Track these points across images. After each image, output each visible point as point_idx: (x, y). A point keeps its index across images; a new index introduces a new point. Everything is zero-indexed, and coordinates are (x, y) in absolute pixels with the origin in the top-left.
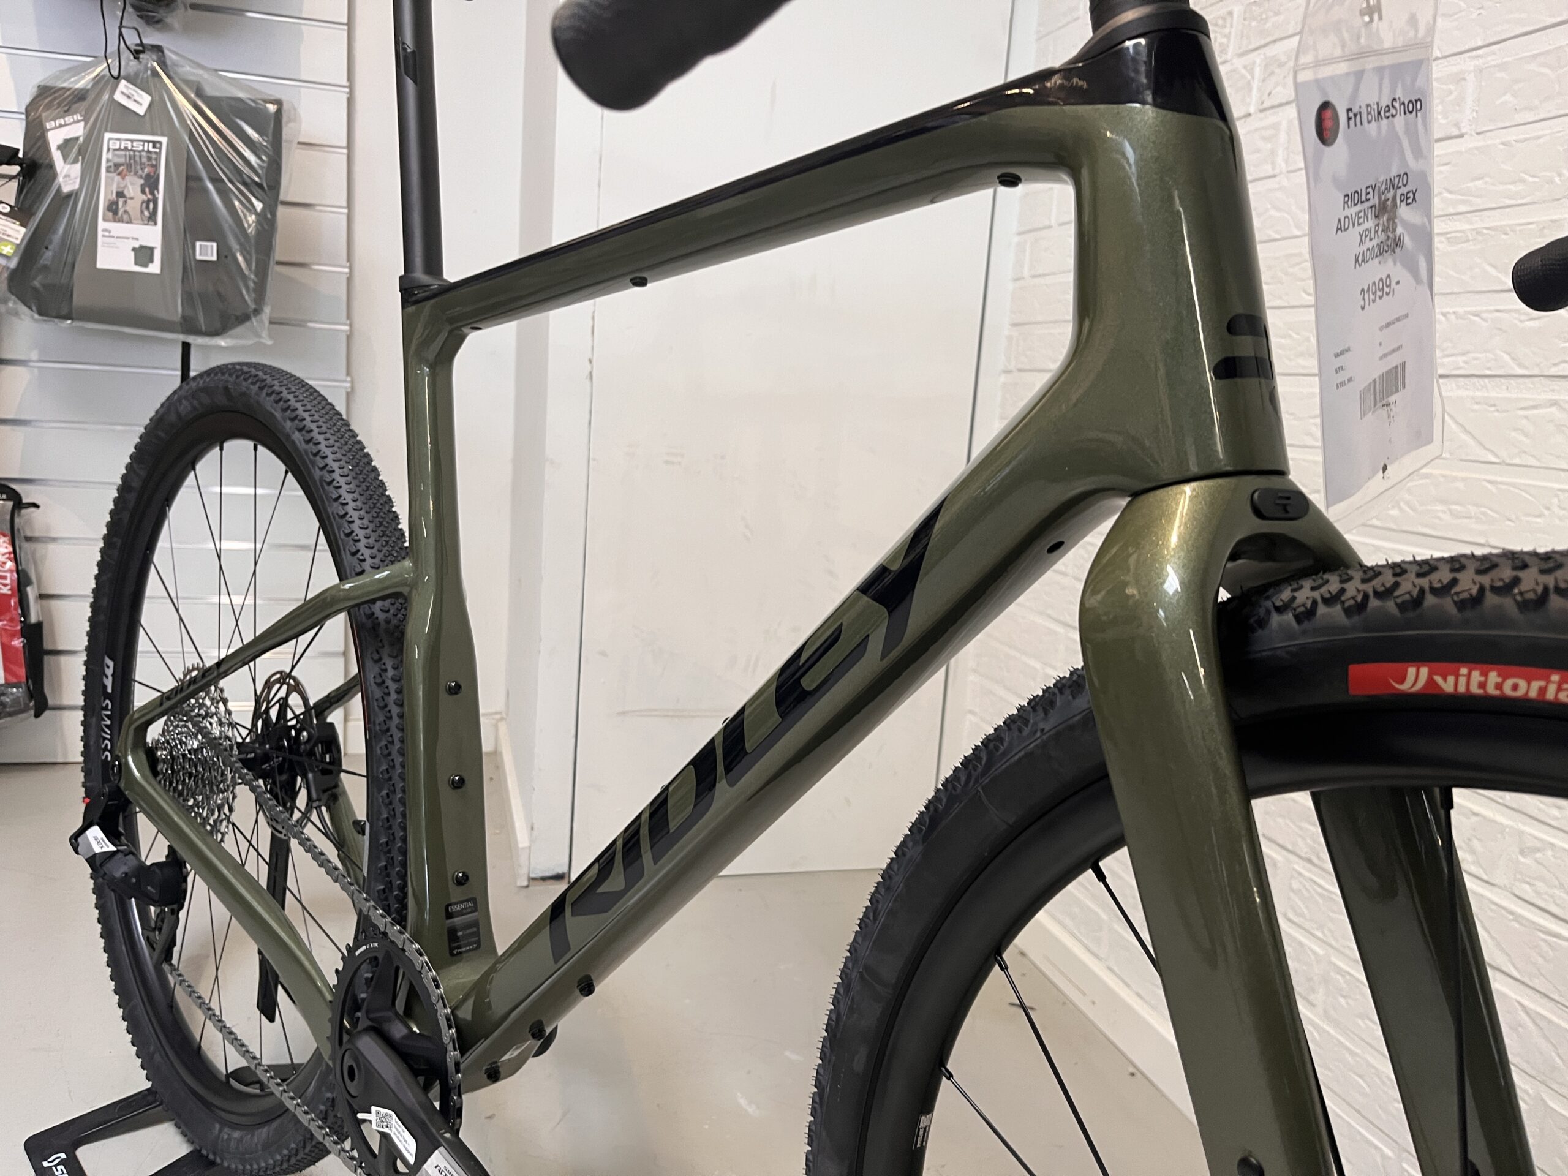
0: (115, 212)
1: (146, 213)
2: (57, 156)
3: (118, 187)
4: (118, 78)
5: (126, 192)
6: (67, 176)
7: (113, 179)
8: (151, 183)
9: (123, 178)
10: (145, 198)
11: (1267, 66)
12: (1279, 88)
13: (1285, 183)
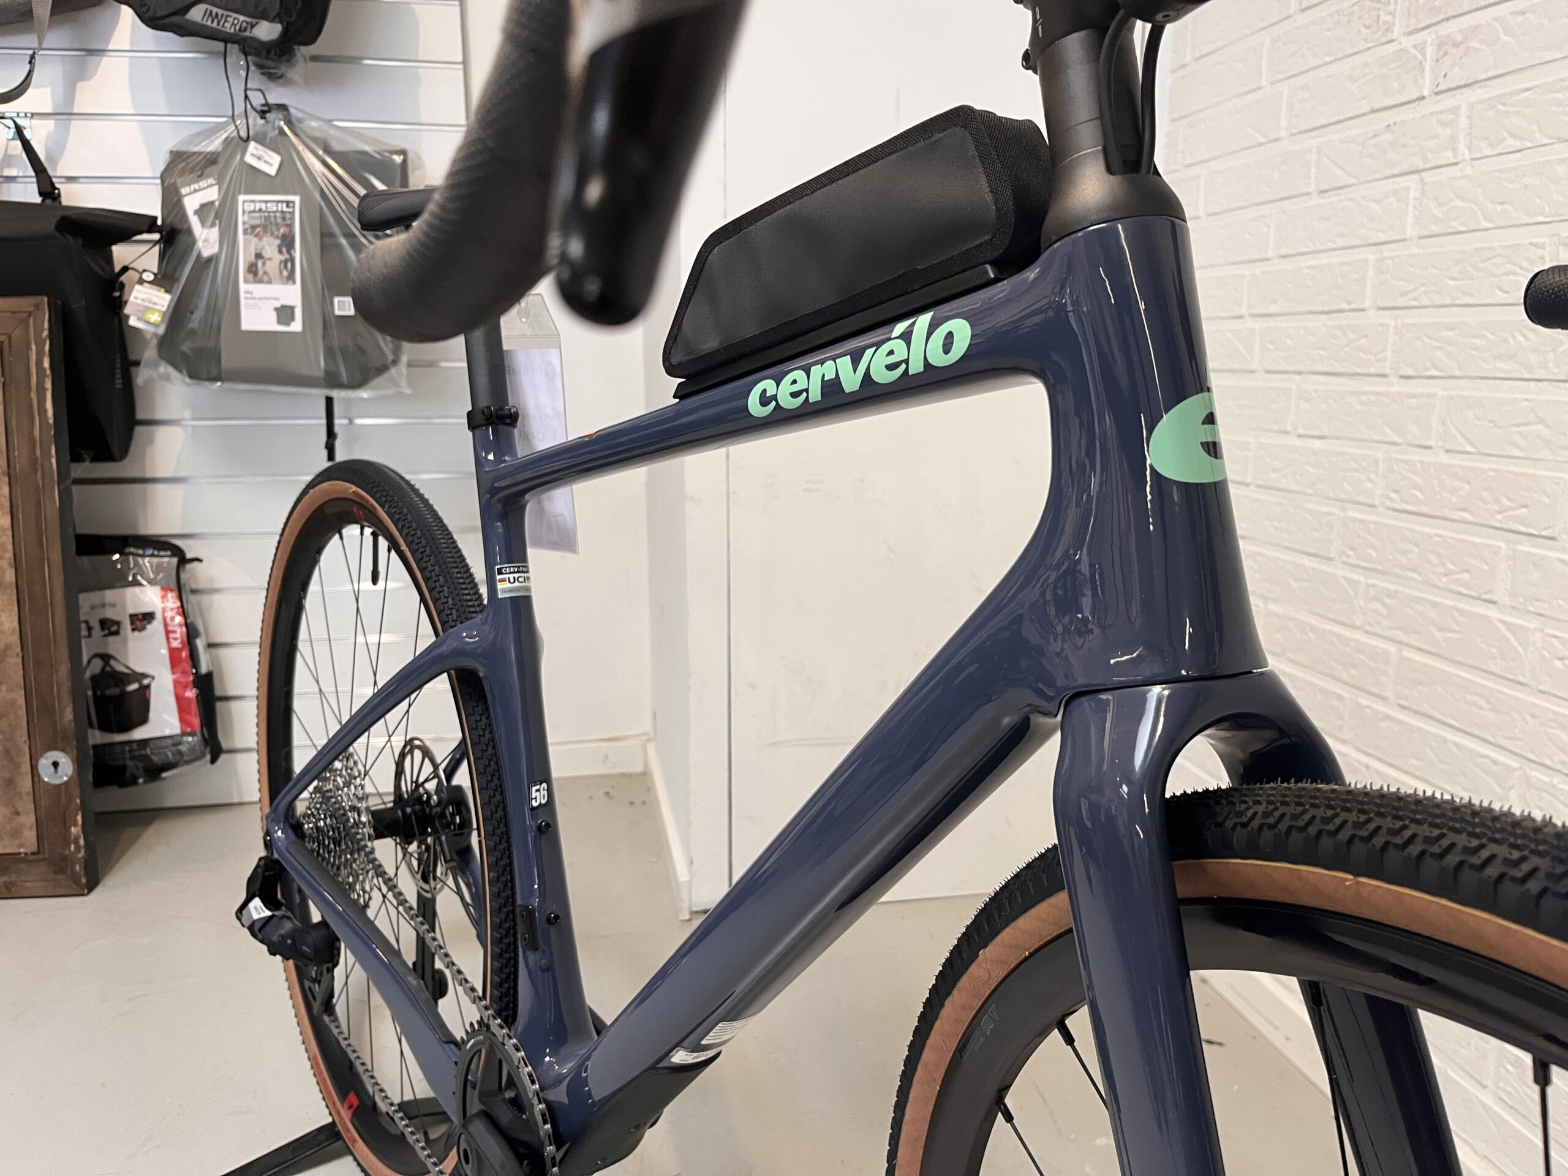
0: (255, 274)
1: (285, 273)
2: (194, 221)
3: (256, 249)
4: (247, 140)
5: (264, 254)
6: (205, 240)
7: (250, 241)
8: (287, 243)
9: (260, 239)
10: (282, 258)
11: (1440, 46)
12: (1456, 69)
13: (1469, 171)
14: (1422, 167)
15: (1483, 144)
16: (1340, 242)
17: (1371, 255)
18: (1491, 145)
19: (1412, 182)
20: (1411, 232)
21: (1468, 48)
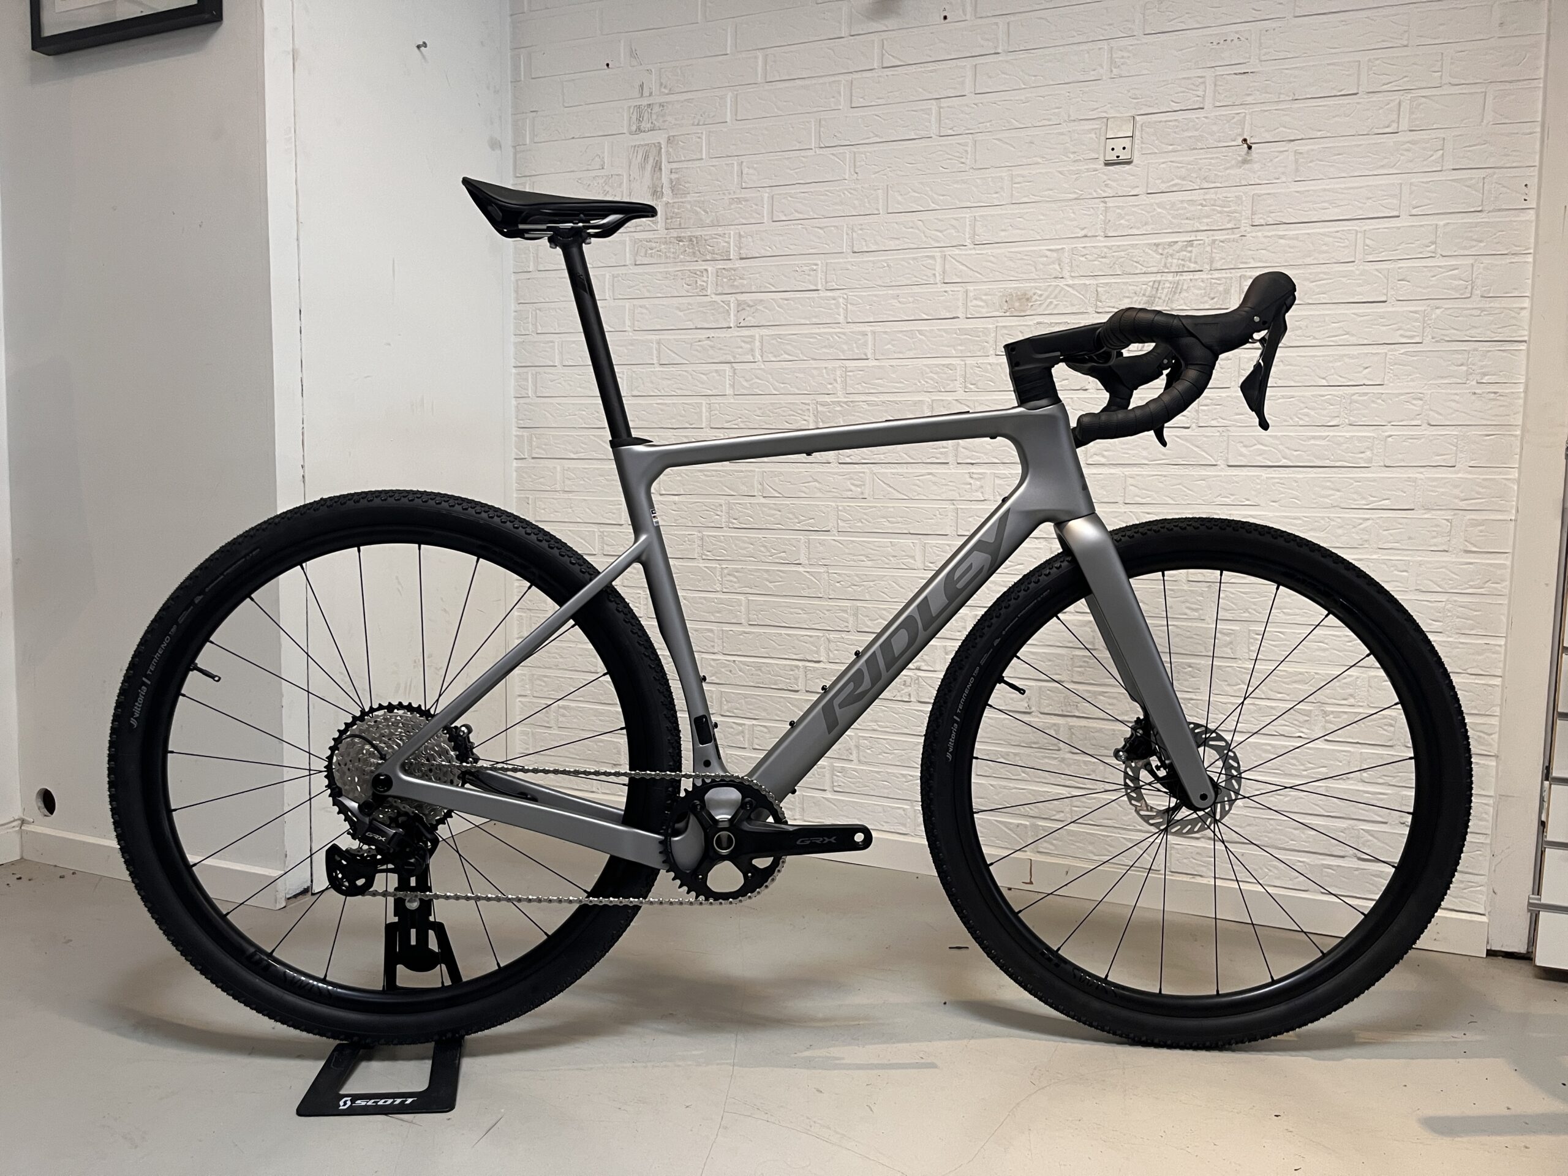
11: (739, 305)
12: (750, 318)
13: (763, 367)
14: (733, 361)
15: (769, 355)
16: (679, 392)
17: (704, 401)
18: (775, 356)
19: (727, 367)
20: (729, 391)
21: (757, 309)
